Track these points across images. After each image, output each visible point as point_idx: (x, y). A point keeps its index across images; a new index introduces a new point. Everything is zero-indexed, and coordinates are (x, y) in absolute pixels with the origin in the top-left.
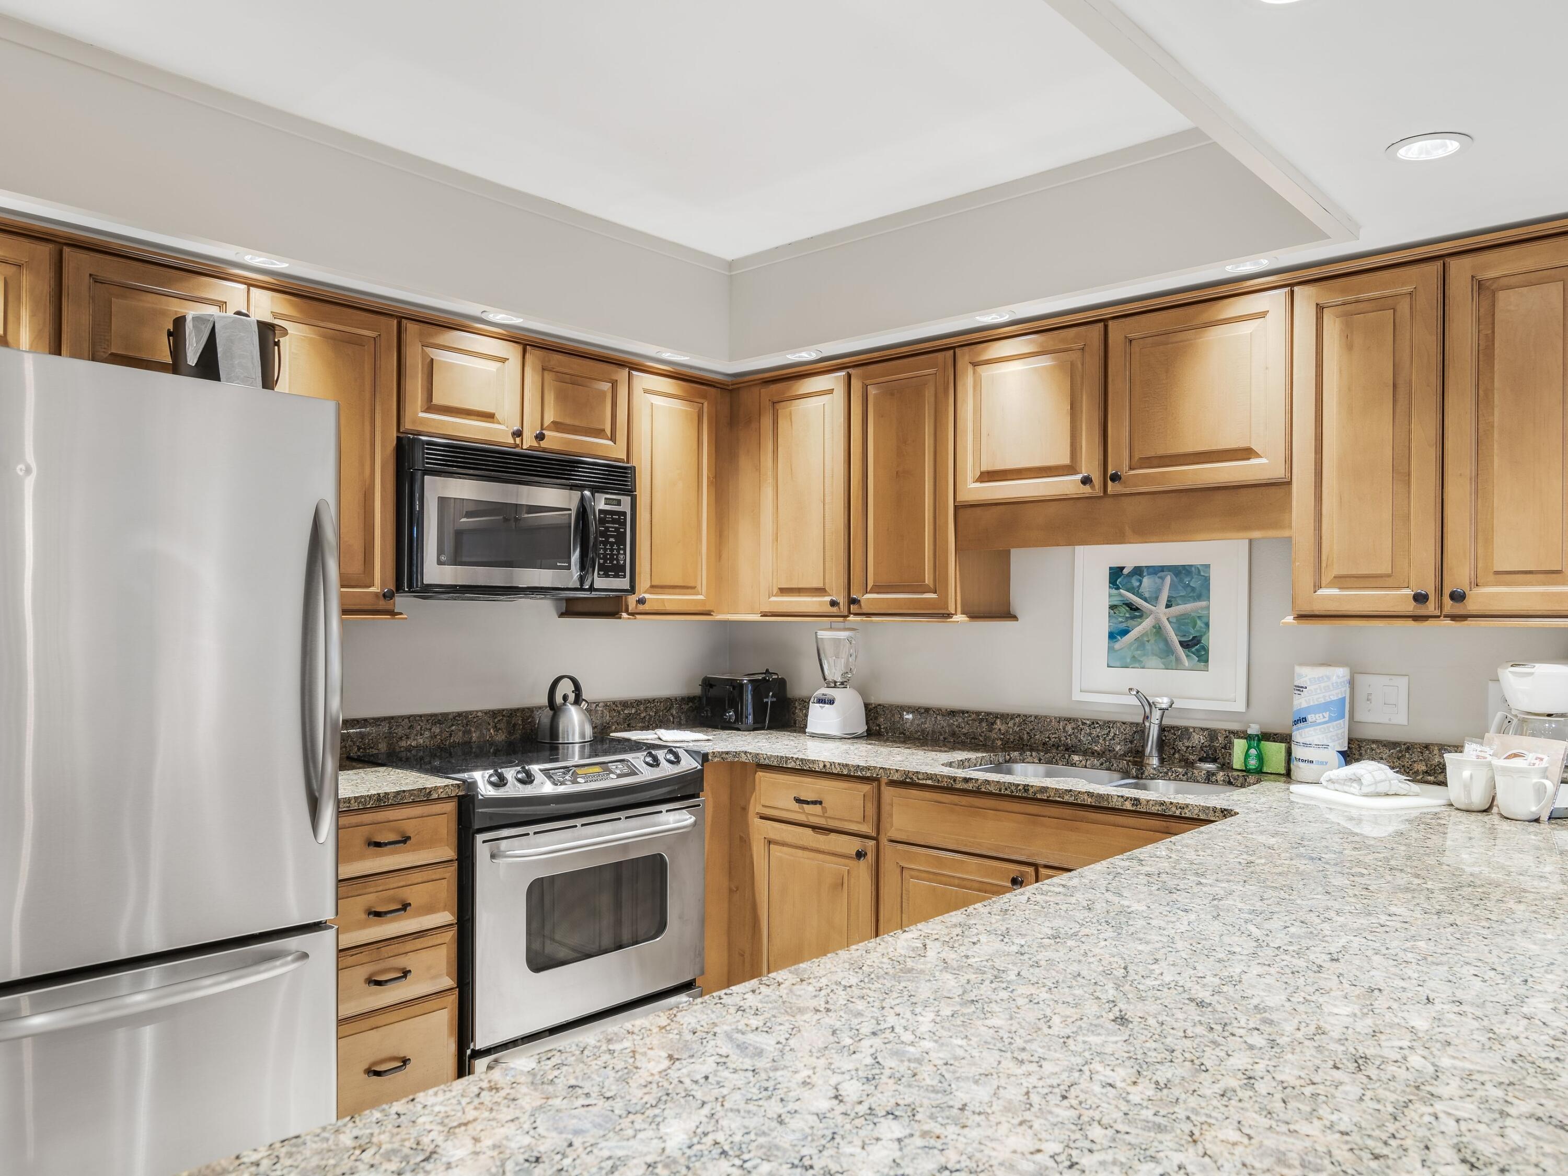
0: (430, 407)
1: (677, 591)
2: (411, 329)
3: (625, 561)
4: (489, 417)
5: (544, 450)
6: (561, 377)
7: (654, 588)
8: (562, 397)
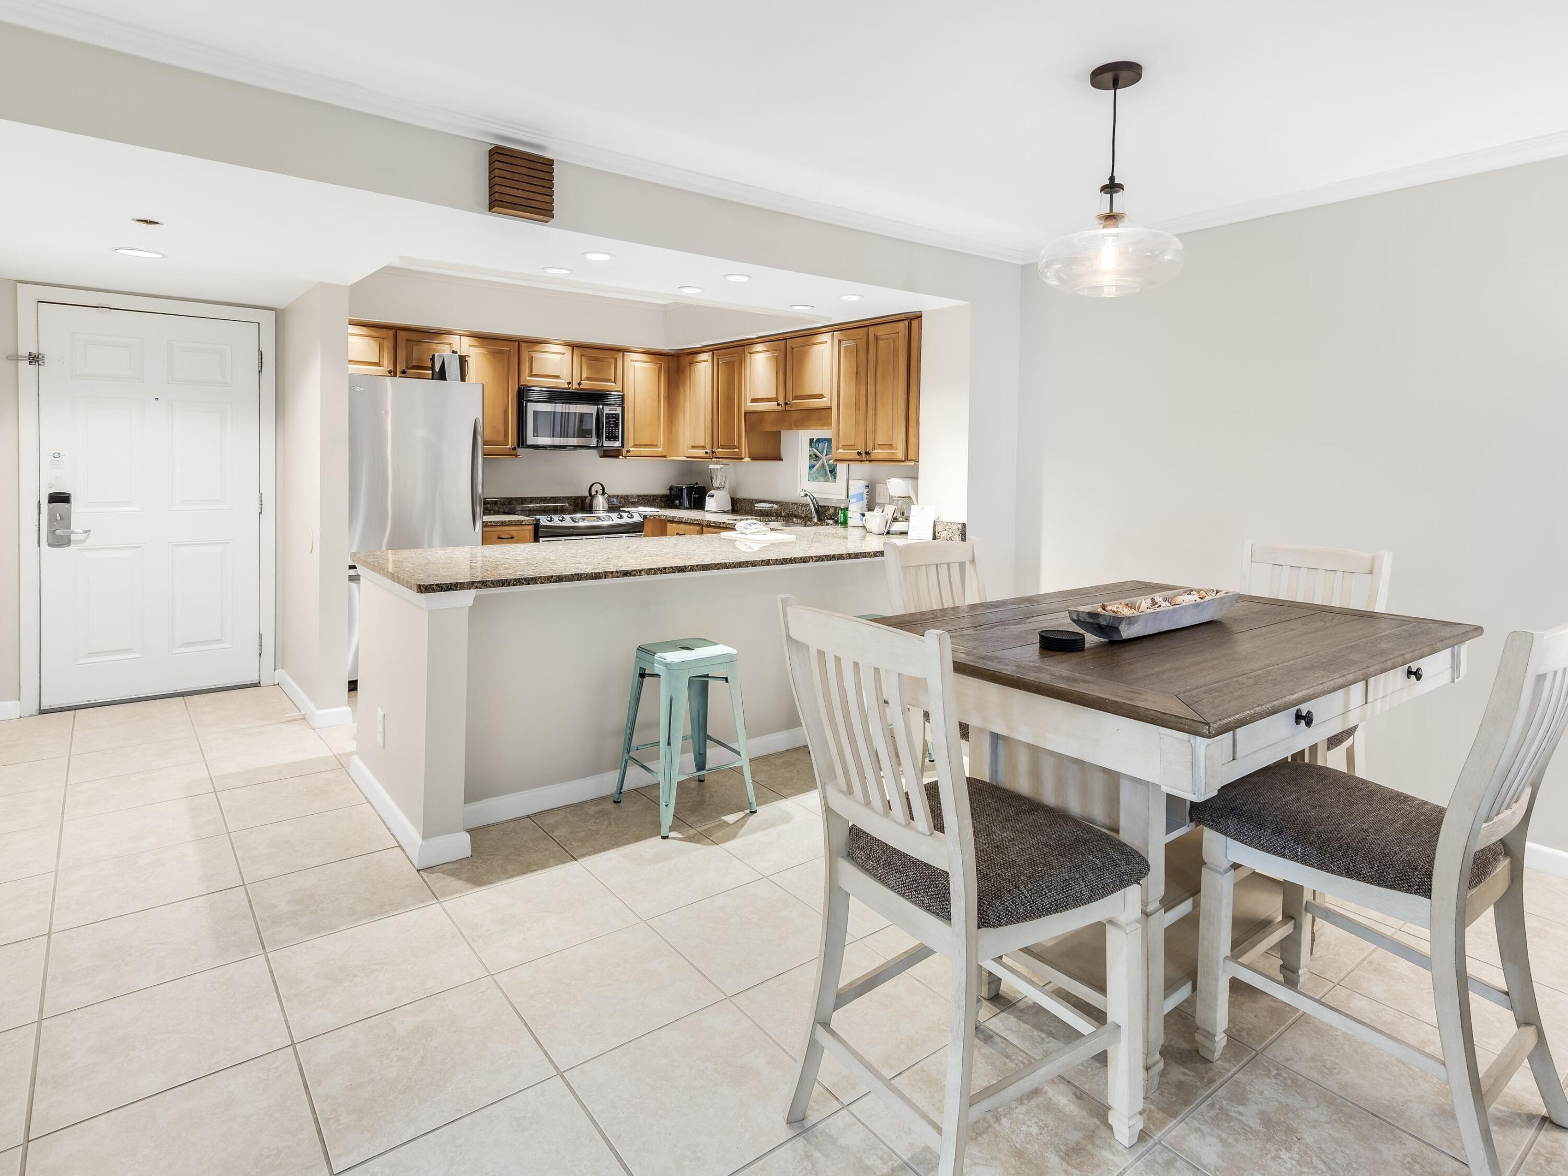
0: (531, 375)
1: (642, 446)
2: (523, 345)
3: (619, 434)
4: (557, 377)
5: (582, 389)
6: (590, 359)
7: (635, 446)
8: (590, 367)
